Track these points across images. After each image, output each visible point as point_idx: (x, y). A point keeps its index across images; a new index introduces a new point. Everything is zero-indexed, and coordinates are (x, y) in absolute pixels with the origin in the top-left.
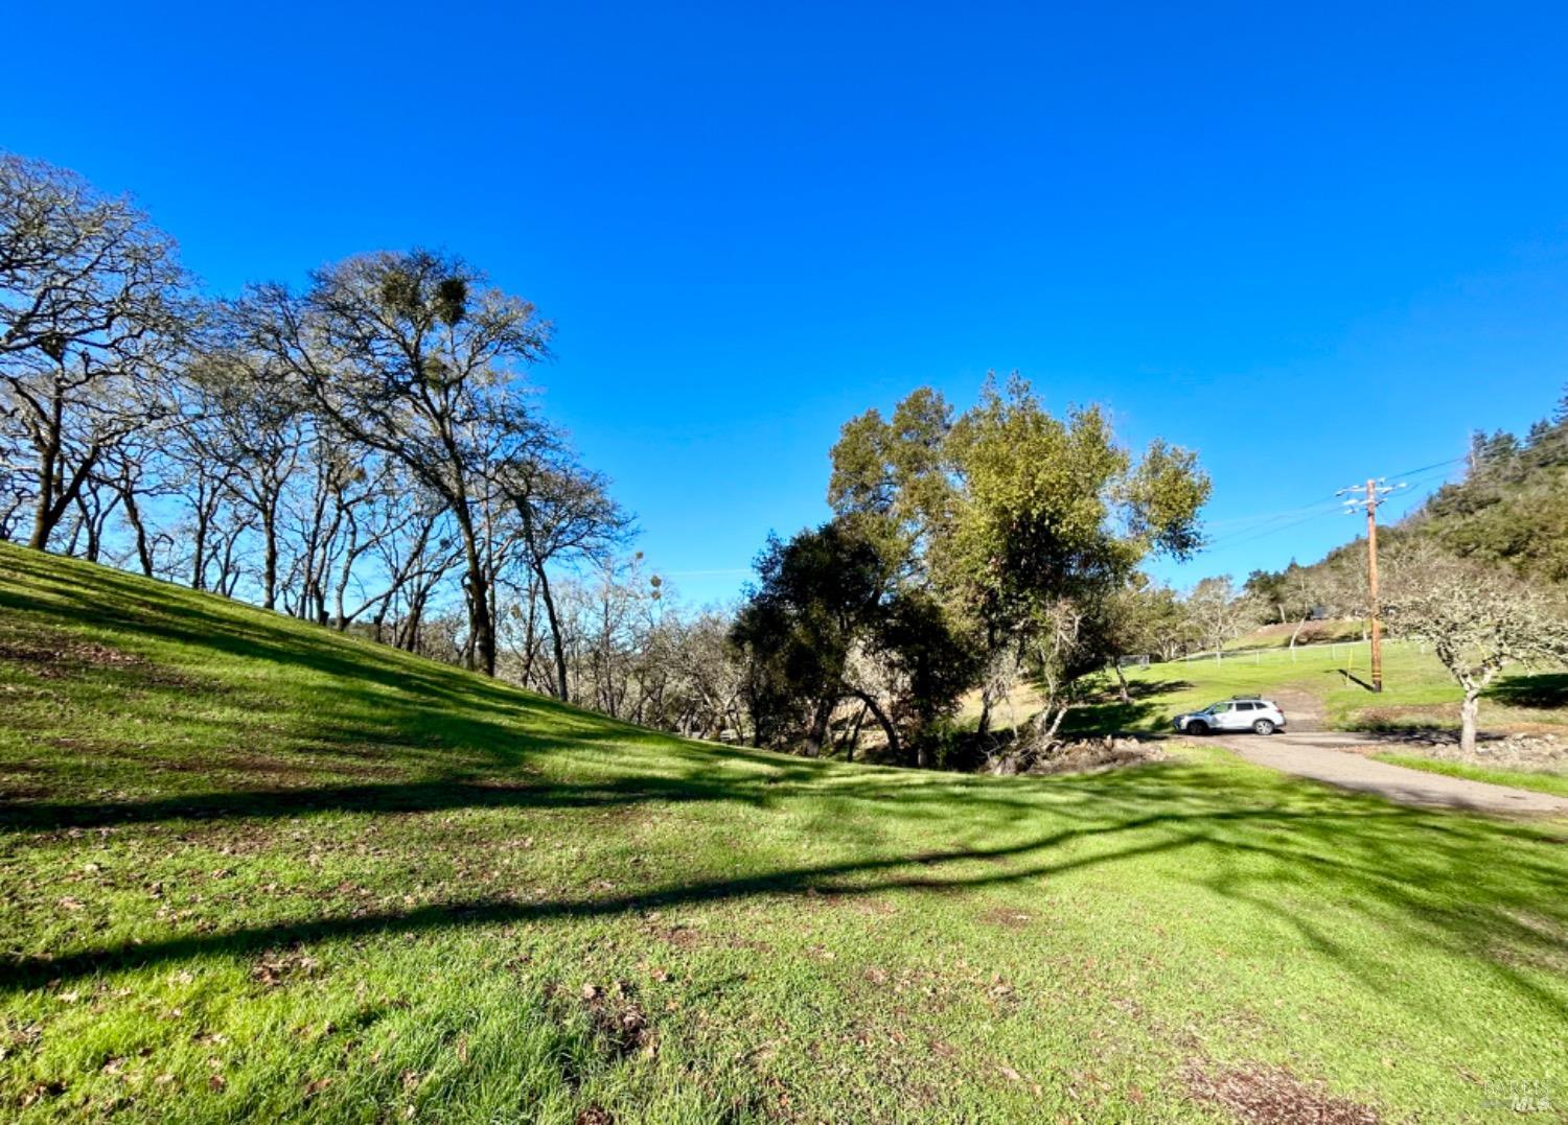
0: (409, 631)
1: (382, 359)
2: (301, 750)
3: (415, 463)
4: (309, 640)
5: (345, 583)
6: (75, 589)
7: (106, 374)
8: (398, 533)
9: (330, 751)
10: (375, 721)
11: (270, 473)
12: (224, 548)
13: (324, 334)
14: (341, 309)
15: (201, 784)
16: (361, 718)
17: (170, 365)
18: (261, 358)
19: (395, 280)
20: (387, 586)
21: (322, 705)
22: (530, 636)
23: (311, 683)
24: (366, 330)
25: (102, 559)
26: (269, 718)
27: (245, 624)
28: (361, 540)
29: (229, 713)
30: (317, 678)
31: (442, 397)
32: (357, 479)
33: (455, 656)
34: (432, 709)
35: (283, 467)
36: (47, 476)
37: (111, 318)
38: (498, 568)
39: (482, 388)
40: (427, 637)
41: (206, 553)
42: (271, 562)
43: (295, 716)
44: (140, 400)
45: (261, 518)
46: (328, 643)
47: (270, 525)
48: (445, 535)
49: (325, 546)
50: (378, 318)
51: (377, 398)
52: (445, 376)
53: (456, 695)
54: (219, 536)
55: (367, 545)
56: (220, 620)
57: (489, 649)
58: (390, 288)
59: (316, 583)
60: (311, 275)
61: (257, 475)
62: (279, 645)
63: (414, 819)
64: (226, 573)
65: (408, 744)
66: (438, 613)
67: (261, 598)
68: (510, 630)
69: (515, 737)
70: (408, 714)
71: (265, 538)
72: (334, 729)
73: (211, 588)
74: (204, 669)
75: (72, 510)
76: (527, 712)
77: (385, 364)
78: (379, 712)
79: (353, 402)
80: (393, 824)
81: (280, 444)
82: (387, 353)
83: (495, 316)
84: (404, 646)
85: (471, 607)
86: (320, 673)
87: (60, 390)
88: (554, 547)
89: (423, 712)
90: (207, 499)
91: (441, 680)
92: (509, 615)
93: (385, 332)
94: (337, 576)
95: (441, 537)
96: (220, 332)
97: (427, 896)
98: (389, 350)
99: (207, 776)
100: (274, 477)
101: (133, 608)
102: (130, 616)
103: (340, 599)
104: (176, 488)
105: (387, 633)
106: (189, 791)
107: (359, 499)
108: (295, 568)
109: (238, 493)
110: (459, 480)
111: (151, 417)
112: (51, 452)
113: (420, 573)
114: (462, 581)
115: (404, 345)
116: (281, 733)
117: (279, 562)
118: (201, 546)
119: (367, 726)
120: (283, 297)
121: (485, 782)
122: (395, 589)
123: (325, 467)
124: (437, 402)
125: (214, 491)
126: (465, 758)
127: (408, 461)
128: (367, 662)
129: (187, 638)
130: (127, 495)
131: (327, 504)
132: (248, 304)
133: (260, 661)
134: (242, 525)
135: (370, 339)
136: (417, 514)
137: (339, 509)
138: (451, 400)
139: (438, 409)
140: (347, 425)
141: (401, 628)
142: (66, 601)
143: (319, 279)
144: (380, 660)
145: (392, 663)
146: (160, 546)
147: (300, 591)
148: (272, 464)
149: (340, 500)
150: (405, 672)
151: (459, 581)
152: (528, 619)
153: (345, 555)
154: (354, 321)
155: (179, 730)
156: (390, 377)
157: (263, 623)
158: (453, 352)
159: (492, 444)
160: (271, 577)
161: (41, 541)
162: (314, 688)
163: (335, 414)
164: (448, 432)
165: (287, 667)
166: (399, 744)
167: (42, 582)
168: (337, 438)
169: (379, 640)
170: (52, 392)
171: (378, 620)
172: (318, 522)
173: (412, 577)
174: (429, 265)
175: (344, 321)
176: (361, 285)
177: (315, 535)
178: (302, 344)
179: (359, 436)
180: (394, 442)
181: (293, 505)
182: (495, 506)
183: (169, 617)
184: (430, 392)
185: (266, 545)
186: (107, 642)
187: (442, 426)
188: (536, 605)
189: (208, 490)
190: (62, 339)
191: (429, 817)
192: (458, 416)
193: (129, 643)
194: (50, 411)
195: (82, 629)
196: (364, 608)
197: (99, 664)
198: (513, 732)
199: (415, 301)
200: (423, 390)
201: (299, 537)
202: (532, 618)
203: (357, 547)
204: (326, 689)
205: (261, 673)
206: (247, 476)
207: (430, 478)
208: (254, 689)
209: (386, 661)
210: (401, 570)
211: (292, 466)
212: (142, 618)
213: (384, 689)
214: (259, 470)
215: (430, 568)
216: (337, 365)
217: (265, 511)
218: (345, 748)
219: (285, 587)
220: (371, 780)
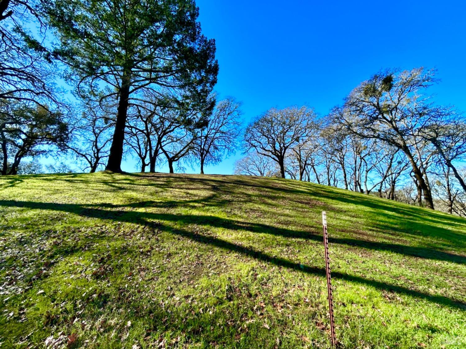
0: (391, 194)
1: (367, 112)
2: (370, 230)
3: (384, 139)
4: (361, 198)
5: (366, 180)
6: (309, 188)
7: (306, 142)
8: (381, 162)
9: (380, 232)
10: (392, 223)
11: (341, 154)
12: (333, 175)
13: (349, 113)
14: (353, 104)
15: (348, 236)
16: (386, 222)
17: (316, 135)
18: (335, 126)
19: (367, 88)
20: (381, 180)
21: (372, 217)
22: (449, 193)
23: (366, 210)
24: (361, 106)
25: (311, 181)
26: (358, 220)
27: (344, 194)
28: (369, 167)
29: (348, 218)
30: (368, 209)
31: (390, 115)
32: (364, 149)
33: (412, 202)
34: (411, 221)
35: (344, 151)
36: (300, 166)
37: (306, 130)
38: (426, 168)
39: (405, 106)
40: (399, 195)
41: (330, 177)
42: (345, 177)
43: (365, 220)
44: (312, 145)
45: (341, 166)
46: (367, 198)
47: (343, 167)
48: (399, 160)
49: (358, 170)
50: (364, 101)
51: (368, 124)
52: (390, 108)
53: (420, 216)
54: (332, 172)
55: (371, 168)
56: (338, 193)
57: (429, 198)
58: (366, 91)
59: (358, 181)
60: (343, 99)
61: (338, 155)
62: (353, 199)
63: (420, 260)
64: (335, 181)
65: (407, 232)
66: (402, 187)
67: (344, 187)
68: (437, 191)
69: (458, 235)
70: (403, 222)
71: (342, 171)
72: (378, 225)
73: (332, 185)
74: (338, 206)
75: (305, 172)
76: (460, 225)
77: (369, 113)
78: (391, 220)
79: (360, 127)
80: (413, 260)
81: (342, 146)
82: (369, 110)
83: (406, 79)
84: (391, 198)
85: (416, 183)
86: (367, 207)
87: (300, 148)
88: (457, 154)
89: (409, 222)
90: (328, 164)
91: (411, 210)
92: (435, 185)
93: (366, 104)
94: (363, 179)
95: (397, 161)
96: (326, 123)
97: (440, 292)
98: (369, 109)
99: (348, 234)
100: (342, 155)
101: (320, 192)
102: (320, 194)
103: (366, 185)
104: (321, 163)
105: (383, 194)
106: (346, 237)
107: (366, 155)
108: (351, 178)
109: (334, 161)
110: (403, 140)
111: (315, 148)
112: (300, 160)
113: (392, 174)
114: (410, 175)
115: (374, 105)
116: (363, 225)
117: (347, 177)
118: (329, 176)
119: (390, 225)
120: (338, 108)
121: (449, 252)
122: (384, 180)
123: (355, 148)
124: (388, 117)
125: (329, 161)
126: (435, 241)
127: (382, 139)
128: (381, 204)
129: (333, 198)
130: (313, 166)
131: (357, 158)
132: (331, 114)
133: (350, 204)
134: (337, 169)
135: (362, 108)
136: (386, 155)
137: (361, 159)
138: (393, 115)
139: (389, 120)
140: (360, 135)
141: (388, 193)
142: (309, 191)
143: (346, 99)
144: (385, 203)
145: (390, 204)
146: (320, 177)
147: (354, 184)
148: (341, 151)
149: (361, 157)
150: (395, 207)
151: (409, 175)
152: (447, 186)
153: (365, 172)
154: (357, 106)
155: (339, 221)
156: (371, 116)
157: (348, 193)
158: (391, 99)
159: (413, 124)
160: (346, 181)
161: (301, 179)
162: (368, 212)
163: (356, 133)
164: (395, 126)
165: (357, 205)
166: (403, 232)
167: (304, 187)
168: (357, 139)
169: (381, 197)
170: (298, 149)
171: (380, 191)
172: (356, 164)
173: (389, 176)
174: (377, 77)
175: (354, 107)
176: (357, 95)
177: (355, 167)
178: (344, 118)
179: (364, 137)
180: (376, 135)
181: (348, 161)
182: (420, 145)
183: (327, 193)
184: (385, 115)
185: (343, 173)
186: (318, 200)
187: (392, 124)
188: (450, 179)
189: (328, 162)
190: (298, 138)
191: (427, 261)
192: (398, 119)
193: (322, 200)
194: (299, 153)
195: (313, 197)
196: (374, 187)
197: (318, 205)
198: (456, 233)
199: (375, 90)
200: (383, 116)
201: (351, 169)
202: (448, 185)
203: (368, 170)
204: (371, 212)
205: (352, 207)
206: (336, 156)
207: (392, 142)
208: (351, 211)
209: (387, 204)
210: (385, 174)
211: (346, 151)
212: (323, 194)
213: (390, 213)
214: (338, 154)
215: (394, 172)
216: (354, 119)
217: (341, 164)
218: (385, 231)
219: (349, 184)
220: (397, 243)
